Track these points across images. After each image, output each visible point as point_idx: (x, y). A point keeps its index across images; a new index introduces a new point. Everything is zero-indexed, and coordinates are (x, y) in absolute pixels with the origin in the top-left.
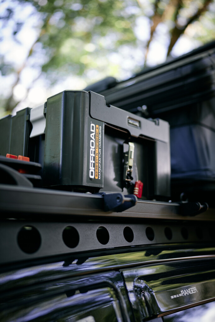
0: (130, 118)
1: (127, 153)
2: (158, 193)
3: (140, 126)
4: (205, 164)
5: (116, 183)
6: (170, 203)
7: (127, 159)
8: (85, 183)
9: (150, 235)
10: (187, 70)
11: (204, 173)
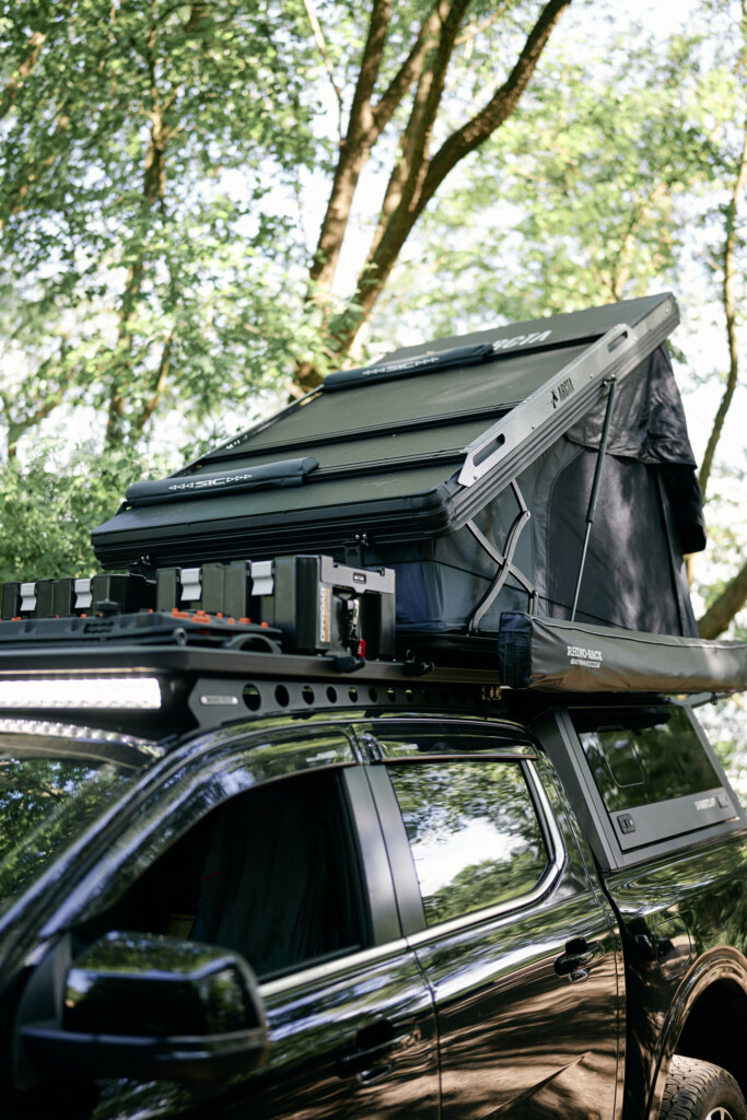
0: (355, 574)
1: (352, 611)
2: (382, 652)
3: (365, 580)
4: (437, 615)
5: (340, 642)
6: (395, 663)
7: (351, 617)
8: (318, 647)
9: (373, 696)
10: (419, 502)
11: (435, 626)
